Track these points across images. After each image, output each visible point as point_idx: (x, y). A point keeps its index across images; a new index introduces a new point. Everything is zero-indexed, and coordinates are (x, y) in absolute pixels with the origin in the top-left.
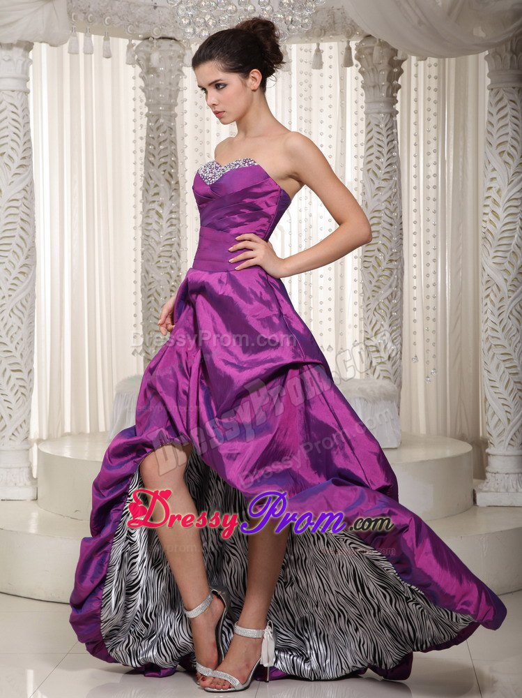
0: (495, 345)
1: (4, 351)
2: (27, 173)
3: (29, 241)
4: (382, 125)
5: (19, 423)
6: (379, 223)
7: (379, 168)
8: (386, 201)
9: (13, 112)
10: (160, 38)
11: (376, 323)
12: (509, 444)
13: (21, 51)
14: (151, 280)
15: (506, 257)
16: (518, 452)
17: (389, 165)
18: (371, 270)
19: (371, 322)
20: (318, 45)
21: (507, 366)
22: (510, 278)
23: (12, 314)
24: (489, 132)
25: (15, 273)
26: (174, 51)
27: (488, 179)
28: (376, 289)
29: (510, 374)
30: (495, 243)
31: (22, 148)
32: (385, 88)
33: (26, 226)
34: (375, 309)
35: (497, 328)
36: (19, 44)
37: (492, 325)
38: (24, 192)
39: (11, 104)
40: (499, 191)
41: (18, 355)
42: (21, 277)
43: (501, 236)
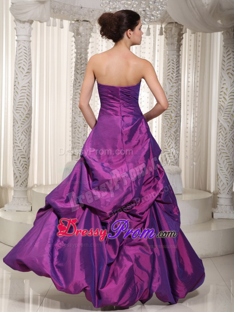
0: (223, 152)
1: (19, 149)
2: (29, 76)
3: (30, 104)
4: (175, 60)
5: (24, 180)
6: (172, 101)
7: (173, 78)
8: (175, 91)
9: (24, 50)
10: (83, 21)
11: (169, 142)
12: (227, 193)
13: (29, 24)
14: (76, 122)
15: (229, 116)
16: (231, 197)
17: (177, 77)
18: (168, 120)
19: (167, 141)
20: (149, 26)
21: (228, 161)
22: (230, 125)
23: (22, 134)
24: (223, 64)
25: (24, 117)
26: (88, 26)
27: (222, 84)
28: (169, 128)
29: (229, 165)
30: (225, 110)
31: (28, 65)
32: (176, 45)
33: (29, 98)
34: (169, 136)
35: (224, 145)
36: (28, 22)
37: (222, 144)
38: (28, 84)
39: (24, 46)
40: (226, 89)
41: (24, 151)
42: (26, 119)
43: (227, 107)
